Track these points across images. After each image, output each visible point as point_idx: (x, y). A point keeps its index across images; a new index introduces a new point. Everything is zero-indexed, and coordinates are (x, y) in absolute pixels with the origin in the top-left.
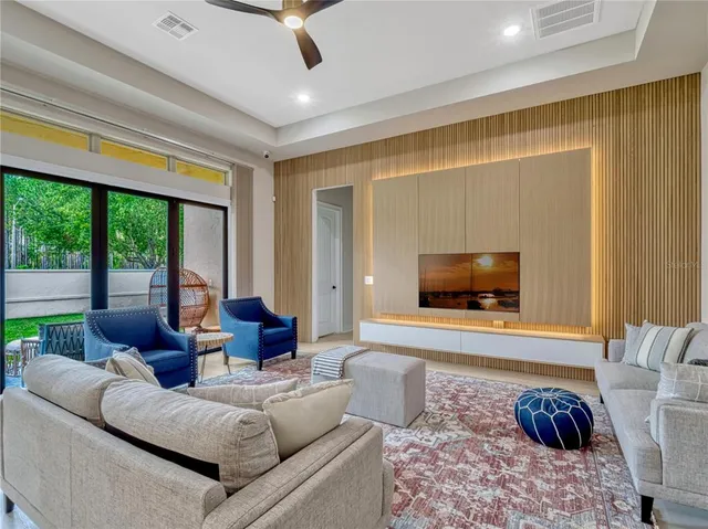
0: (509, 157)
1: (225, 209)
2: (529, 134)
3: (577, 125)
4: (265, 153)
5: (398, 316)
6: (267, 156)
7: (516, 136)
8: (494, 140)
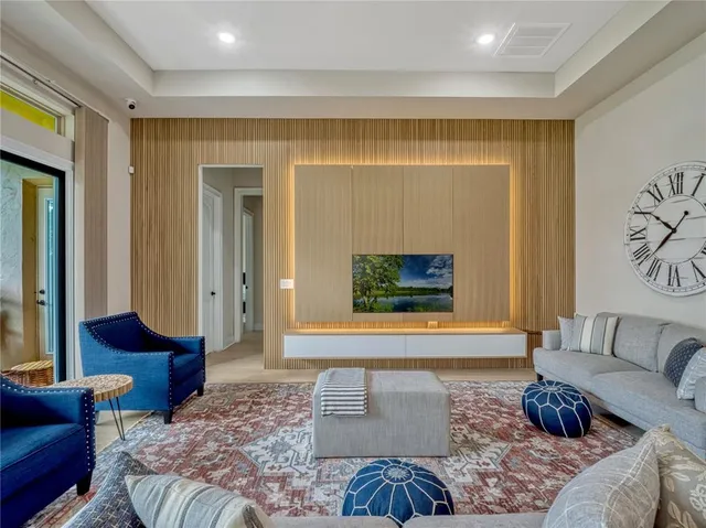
0: (439, 163)
1: (61, 175)
2: (457, 144)
3: (495, 144)
4: (130, 101)
5: (324, 324)
6: (132, 107)
7: (445, 144)
8: (426, 144)
